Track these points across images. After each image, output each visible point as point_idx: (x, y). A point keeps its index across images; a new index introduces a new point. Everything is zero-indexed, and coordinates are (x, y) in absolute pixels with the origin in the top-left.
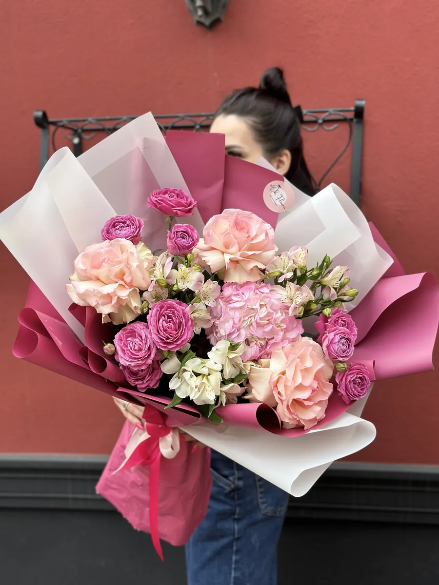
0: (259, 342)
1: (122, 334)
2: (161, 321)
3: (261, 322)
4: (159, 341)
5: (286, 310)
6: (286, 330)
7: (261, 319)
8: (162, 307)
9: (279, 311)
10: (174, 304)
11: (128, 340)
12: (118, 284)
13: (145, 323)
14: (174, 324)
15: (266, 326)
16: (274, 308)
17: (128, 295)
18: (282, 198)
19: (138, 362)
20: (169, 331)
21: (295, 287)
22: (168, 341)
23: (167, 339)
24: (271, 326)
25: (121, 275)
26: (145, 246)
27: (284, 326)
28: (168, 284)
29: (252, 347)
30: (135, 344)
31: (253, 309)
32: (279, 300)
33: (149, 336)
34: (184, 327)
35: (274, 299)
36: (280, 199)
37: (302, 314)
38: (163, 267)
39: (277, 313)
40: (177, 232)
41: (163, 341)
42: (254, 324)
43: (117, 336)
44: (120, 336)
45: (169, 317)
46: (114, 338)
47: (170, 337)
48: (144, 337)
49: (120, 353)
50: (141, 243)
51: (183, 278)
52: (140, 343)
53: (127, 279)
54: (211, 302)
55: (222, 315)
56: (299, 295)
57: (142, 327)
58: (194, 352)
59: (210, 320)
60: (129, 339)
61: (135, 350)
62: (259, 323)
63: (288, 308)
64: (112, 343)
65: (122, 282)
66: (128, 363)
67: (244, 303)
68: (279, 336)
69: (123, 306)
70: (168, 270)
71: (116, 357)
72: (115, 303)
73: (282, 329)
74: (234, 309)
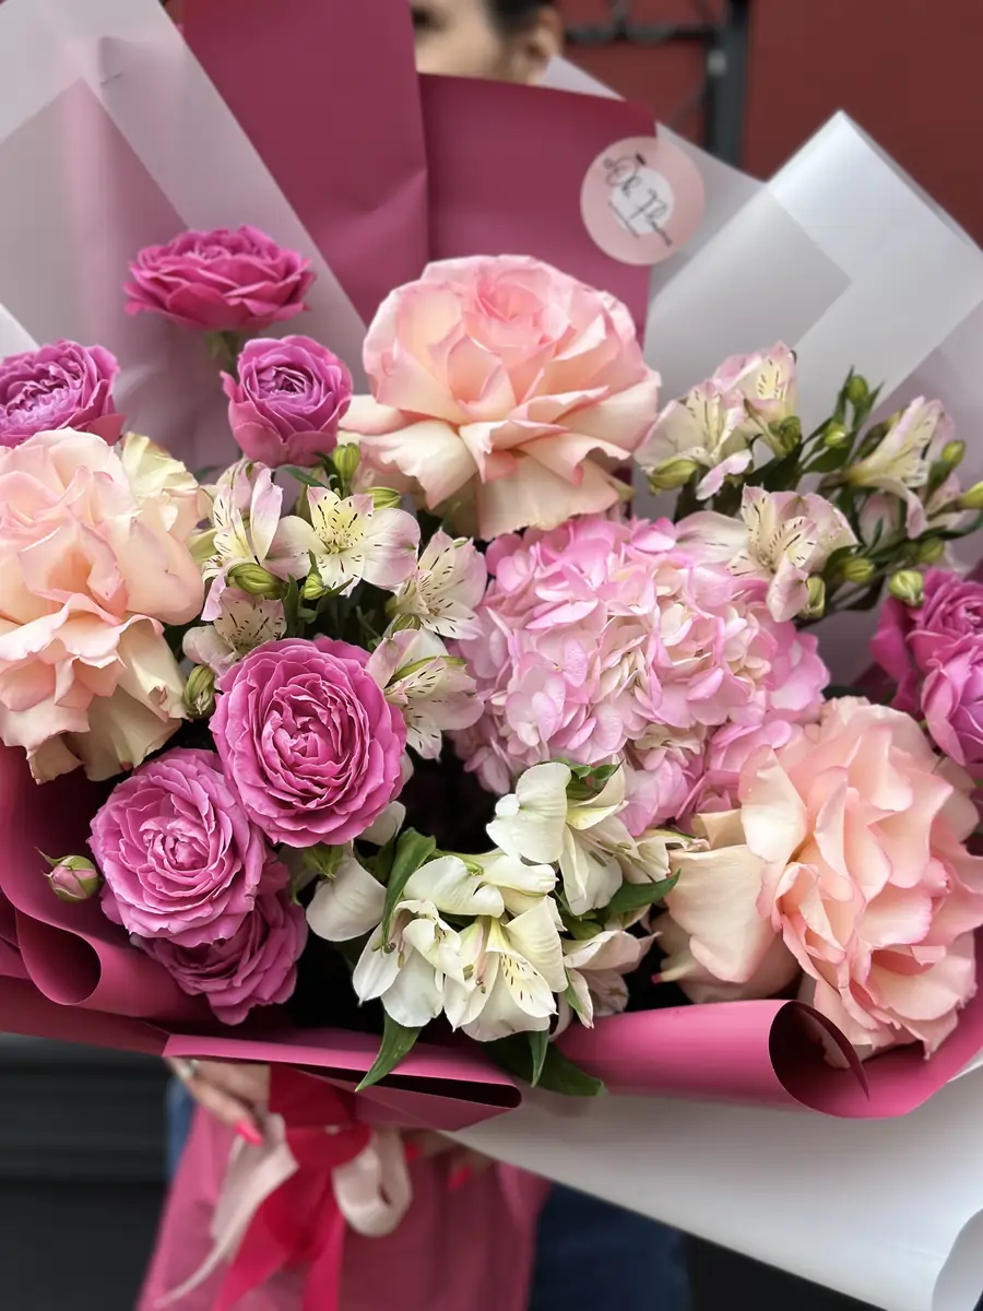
0: (678, 746)
1: (118, 809)
2: (268, 729)
3: (675, 664)
4: (272, 812)
5: (757, 604)
6: (771, 682)
7: (674, 652)
8: (263, 675)
9: (734, 612)
10: (310, 656)
11: (146, 831)
12: (63, 614)
13: (202, 753)
14: (324, 732)
15: (697, 677)
16: (713, 601)
17: (119, 648)
18: (656, 205)
19: (199, 914)
20: (309, 763)
21: (778, 503)
22: (312, 805)
23: (305, 801)
24: (716, 677)
25: (76, 574)
26: (155, 448)
27: (763, 666)
28: (280, 581)
29: (652, 772)
30: (176, 840)
31: (628, 621)
32: (721, 566)
33: (227, 800)
34: (368, 741)
35: (706, 566)
36: (649, 210)
37: (822, 604)
38: (246, 519)
39: (727, 619)
40: (260, 371)
41: (292, 812)
42: (650, 679)
43: (98, 823)
44: (110, 820)
45: (299, 709)
46: (89, 833)
47: (317, 790)
48: (205, 808)
49: (119, 888)
50: (135, 440)
51: (335, 548)
52: (194, 833)
53: (104, 584)
54: (461, 622)
55: (510, 668)
56: (802, 532)
57: (192, 768)
58: (427, 834)
59: (470, 694)
60: (149, 825)
61: (179, 867)
62: (669, 670)
63: (759, 593)
64: (88, 853)
65: (83, 603)
66: (156, 925)
67: (592, 605)
68: (751, 709)
69: (106, 698)
70: (267, 527)
71: (106, 908)
72: (69, 691)
73: (756, 681)
74: (558, 632)
